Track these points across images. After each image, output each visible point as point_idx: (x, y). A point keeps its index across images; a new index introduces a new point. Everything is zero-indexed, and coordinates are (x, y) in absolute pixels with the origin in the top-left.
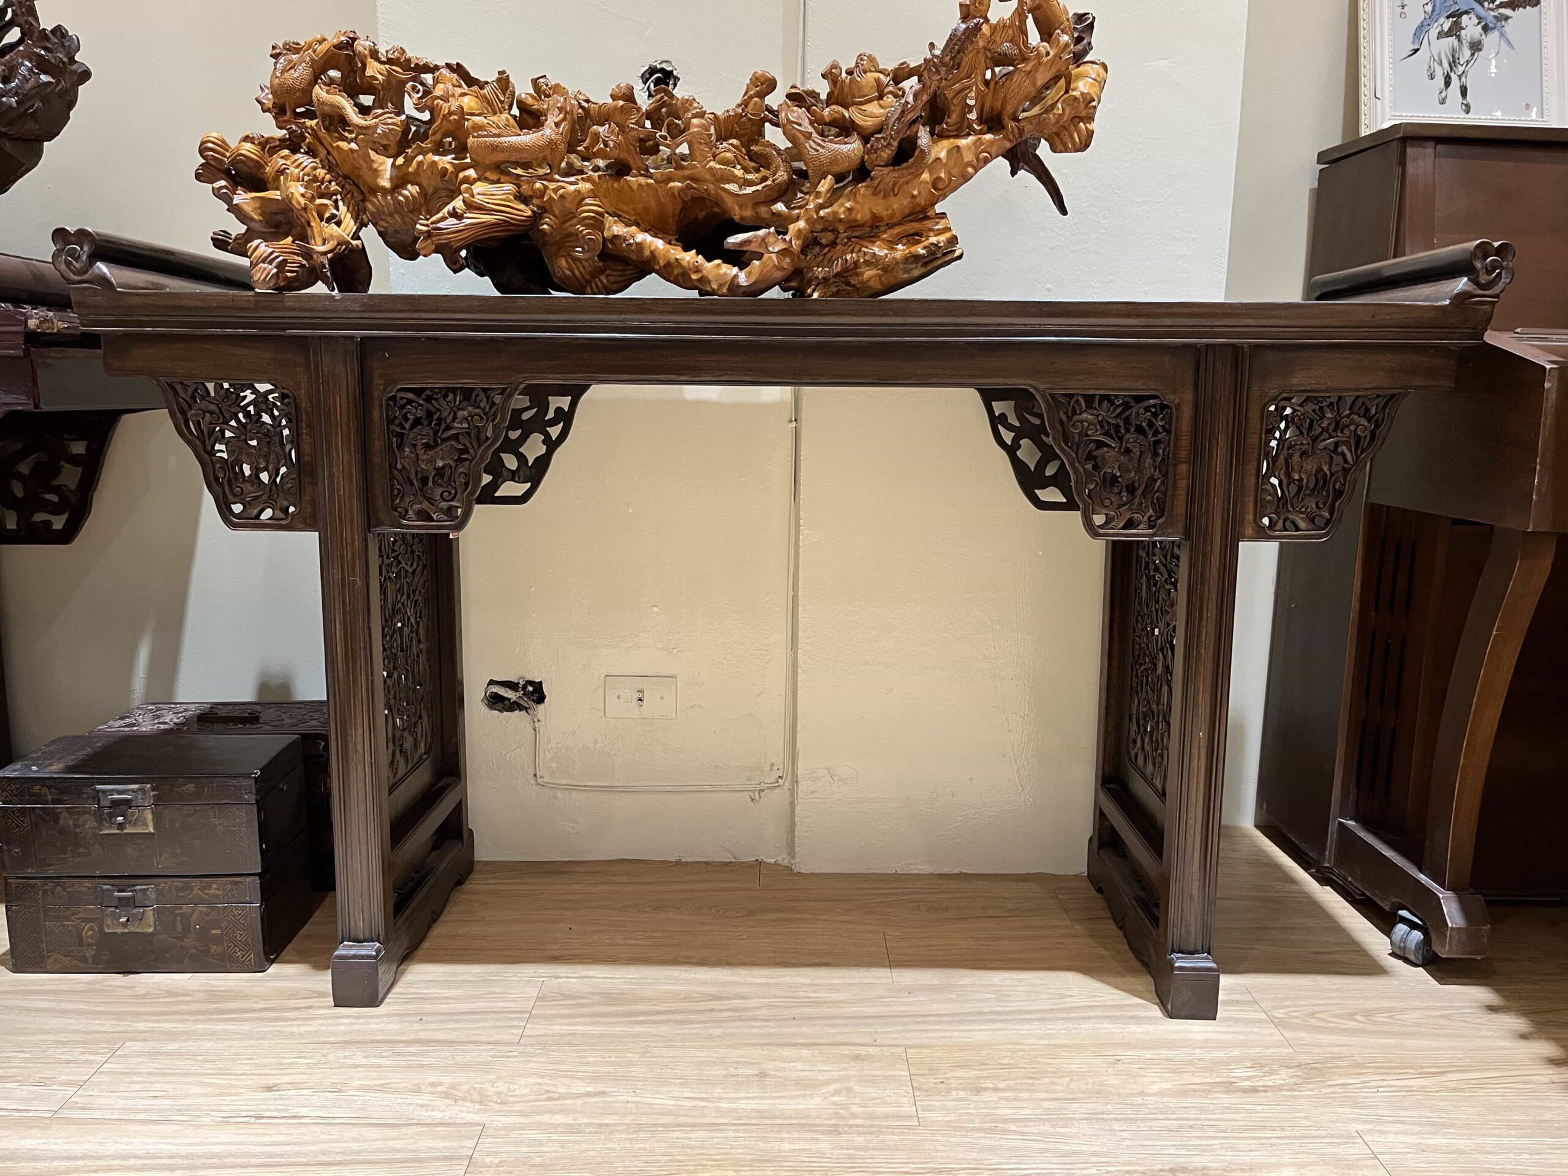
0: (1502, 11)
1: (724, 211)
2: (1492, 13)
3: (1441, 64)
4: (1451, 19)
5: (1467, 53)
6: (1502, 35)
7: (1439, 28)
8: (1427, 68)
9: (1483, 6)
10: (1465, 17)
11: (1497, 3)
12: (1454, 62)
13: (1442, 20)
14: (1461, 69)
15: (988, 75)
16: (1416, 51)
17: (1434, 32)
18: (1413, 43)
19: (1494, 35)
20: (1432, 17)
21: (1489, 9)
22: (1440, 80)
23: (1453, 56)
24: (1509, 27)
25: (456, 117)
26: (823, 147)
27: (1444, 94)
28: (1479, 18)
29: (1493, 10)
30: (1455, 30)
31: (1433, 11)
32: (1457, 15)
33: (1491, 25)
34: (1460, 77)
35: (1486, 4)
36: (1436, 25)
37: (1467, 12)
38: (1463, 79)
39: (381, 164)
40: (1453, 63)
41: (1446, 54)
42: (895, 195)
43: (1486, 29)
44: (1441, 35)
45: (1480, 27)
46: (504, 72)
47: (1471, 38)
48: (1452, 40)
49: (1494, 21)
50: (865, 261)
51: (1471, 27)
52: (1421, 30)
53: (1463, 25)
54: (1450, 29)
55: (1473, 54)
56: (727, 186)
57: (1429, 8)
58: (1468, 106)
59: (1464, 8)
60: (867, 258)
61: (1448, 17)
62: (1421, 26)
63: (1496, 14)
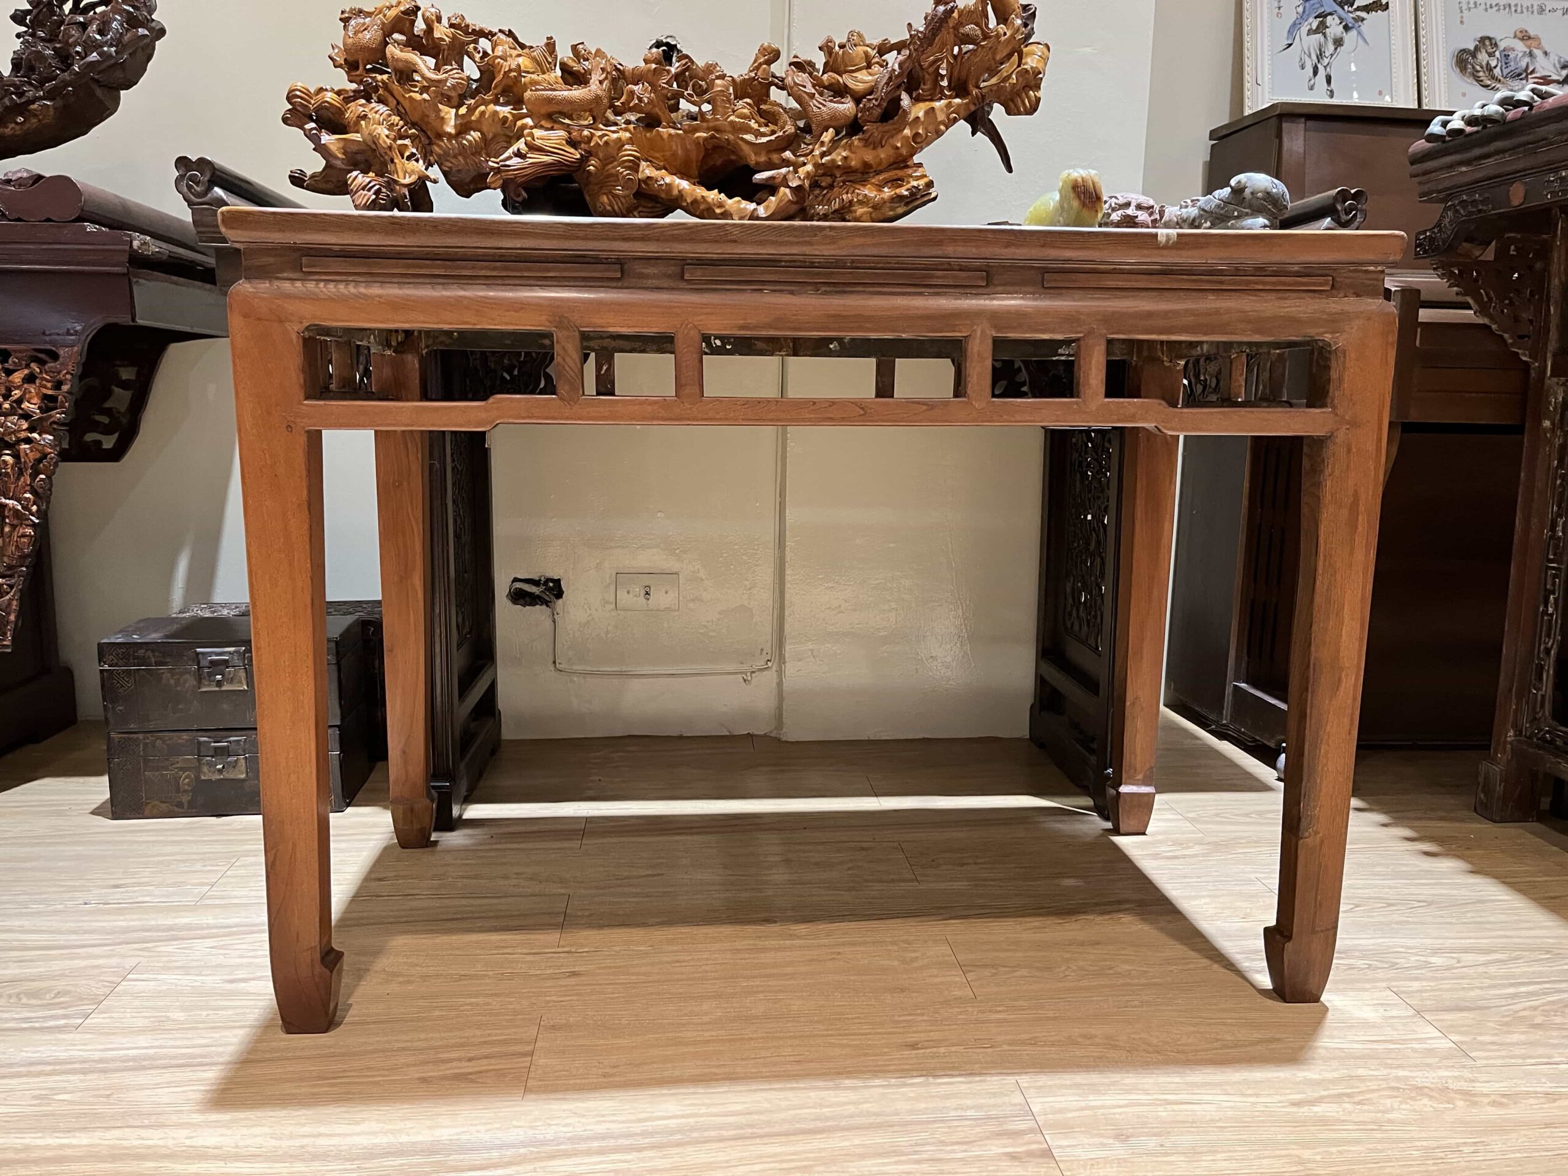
0: (1359, 13)
1: (741, 158)
2: (1351, 15)
3: (1310, 56)
4: (1319, 19)
5: (1331, 47)
6: (1359, 33)
7: (1309, 27)
8: (1298, 60)
9: (1343, 9)
10: (1329, 18)
11: (1355, 6)
12: (1321, 54)
13: (1311, 20)
14: (1326, 61)
15: (956, 50)
16: (1290, 45)
17: (1304, 29)
18: (1288, 39)
19: (1354, 33)
20: (1303, 17)
21: (1348, 12)
22: (1309, 70)
23: (1320, 50)
24: (1365, 27)
25: (515, 74)
26: (824, 106)
27: (1312, 82)
28: (1341, 19)
29: (1351, 12)
30: (1322, 28)
31: (1304, 12)
32: (1323, 16)
33: (1350, 25)
34: (1325, 67)
35: (1346, 7)
36: (1306, 23)
37: (1331, 14)
38: (1328, 69)
39: (447, 113)
40: (1320, 56)
41: (1314, 49)
42: (882, 147)
43: (1347, 28)
44: (1310, 32)
45: (1341, 26)
46: (551, 38)
47: (1335, 35)
48: (1319, 36)
49: (1352, 21)
50: (858, 200)
51: (1334, 27)
52: (1295, 26)
53: (1328, 24)
54: (1318, 27)
55: (1336, 49)
56: (745, 136)
57: (1300, 9)
58: (1332, 92)
59: (1328, 11)
60: (860, 198)
61: (1316, 18)
62: (1294, 24)
63: (1354, 16)
